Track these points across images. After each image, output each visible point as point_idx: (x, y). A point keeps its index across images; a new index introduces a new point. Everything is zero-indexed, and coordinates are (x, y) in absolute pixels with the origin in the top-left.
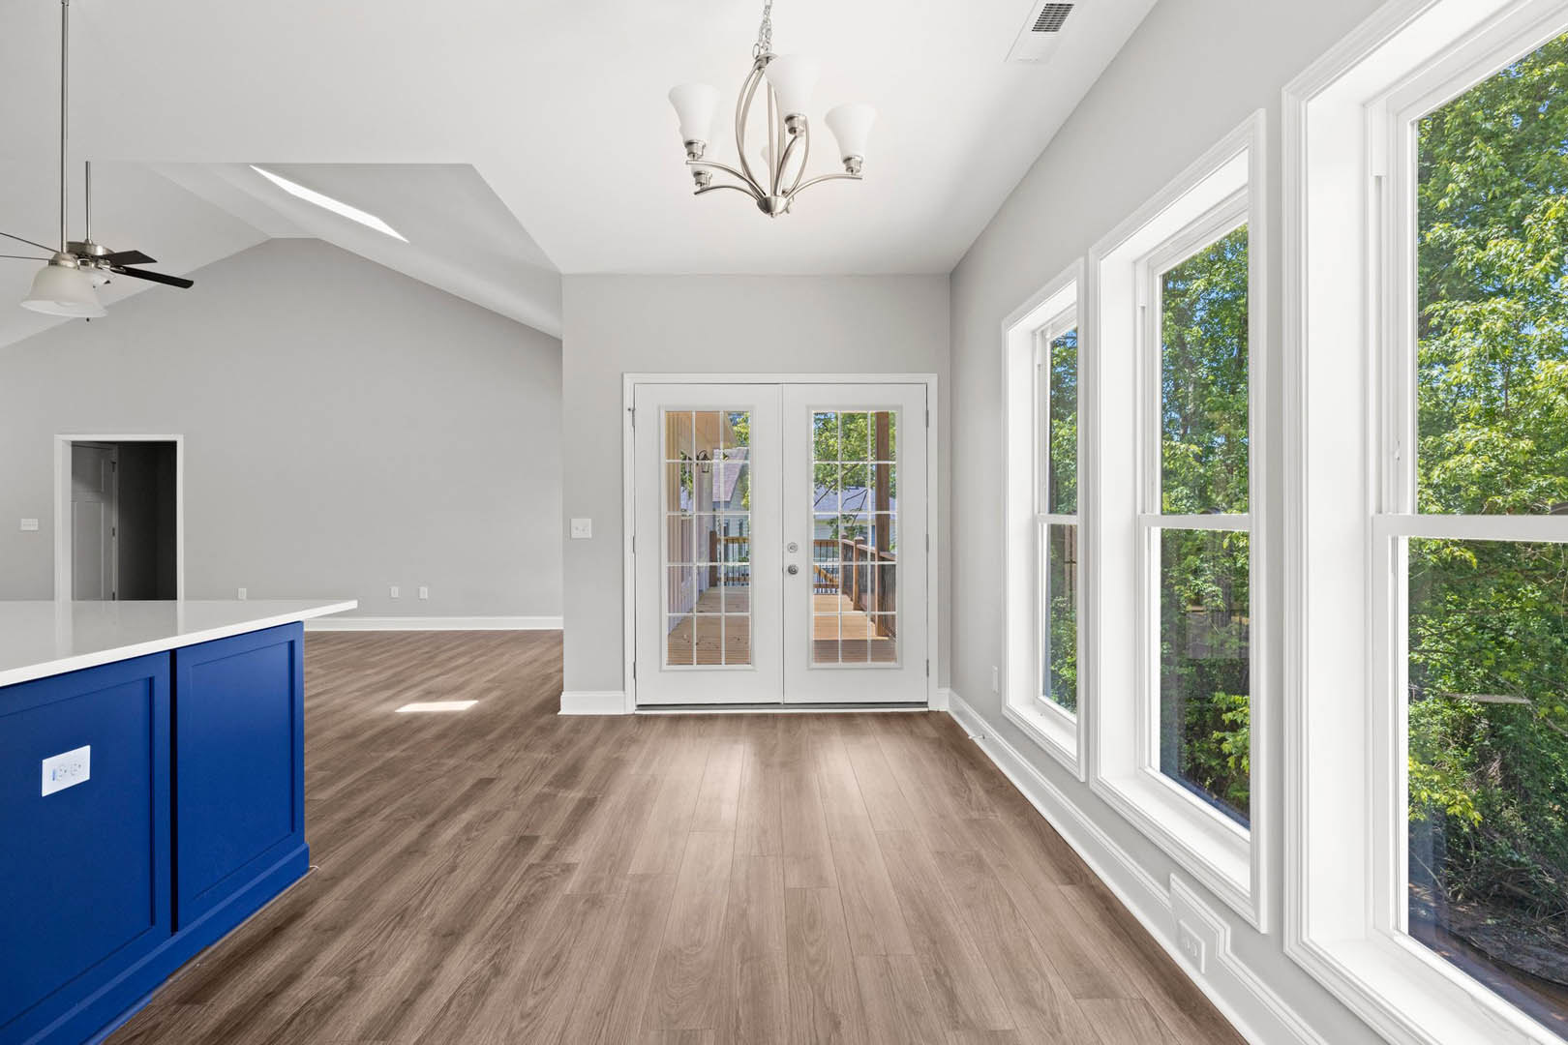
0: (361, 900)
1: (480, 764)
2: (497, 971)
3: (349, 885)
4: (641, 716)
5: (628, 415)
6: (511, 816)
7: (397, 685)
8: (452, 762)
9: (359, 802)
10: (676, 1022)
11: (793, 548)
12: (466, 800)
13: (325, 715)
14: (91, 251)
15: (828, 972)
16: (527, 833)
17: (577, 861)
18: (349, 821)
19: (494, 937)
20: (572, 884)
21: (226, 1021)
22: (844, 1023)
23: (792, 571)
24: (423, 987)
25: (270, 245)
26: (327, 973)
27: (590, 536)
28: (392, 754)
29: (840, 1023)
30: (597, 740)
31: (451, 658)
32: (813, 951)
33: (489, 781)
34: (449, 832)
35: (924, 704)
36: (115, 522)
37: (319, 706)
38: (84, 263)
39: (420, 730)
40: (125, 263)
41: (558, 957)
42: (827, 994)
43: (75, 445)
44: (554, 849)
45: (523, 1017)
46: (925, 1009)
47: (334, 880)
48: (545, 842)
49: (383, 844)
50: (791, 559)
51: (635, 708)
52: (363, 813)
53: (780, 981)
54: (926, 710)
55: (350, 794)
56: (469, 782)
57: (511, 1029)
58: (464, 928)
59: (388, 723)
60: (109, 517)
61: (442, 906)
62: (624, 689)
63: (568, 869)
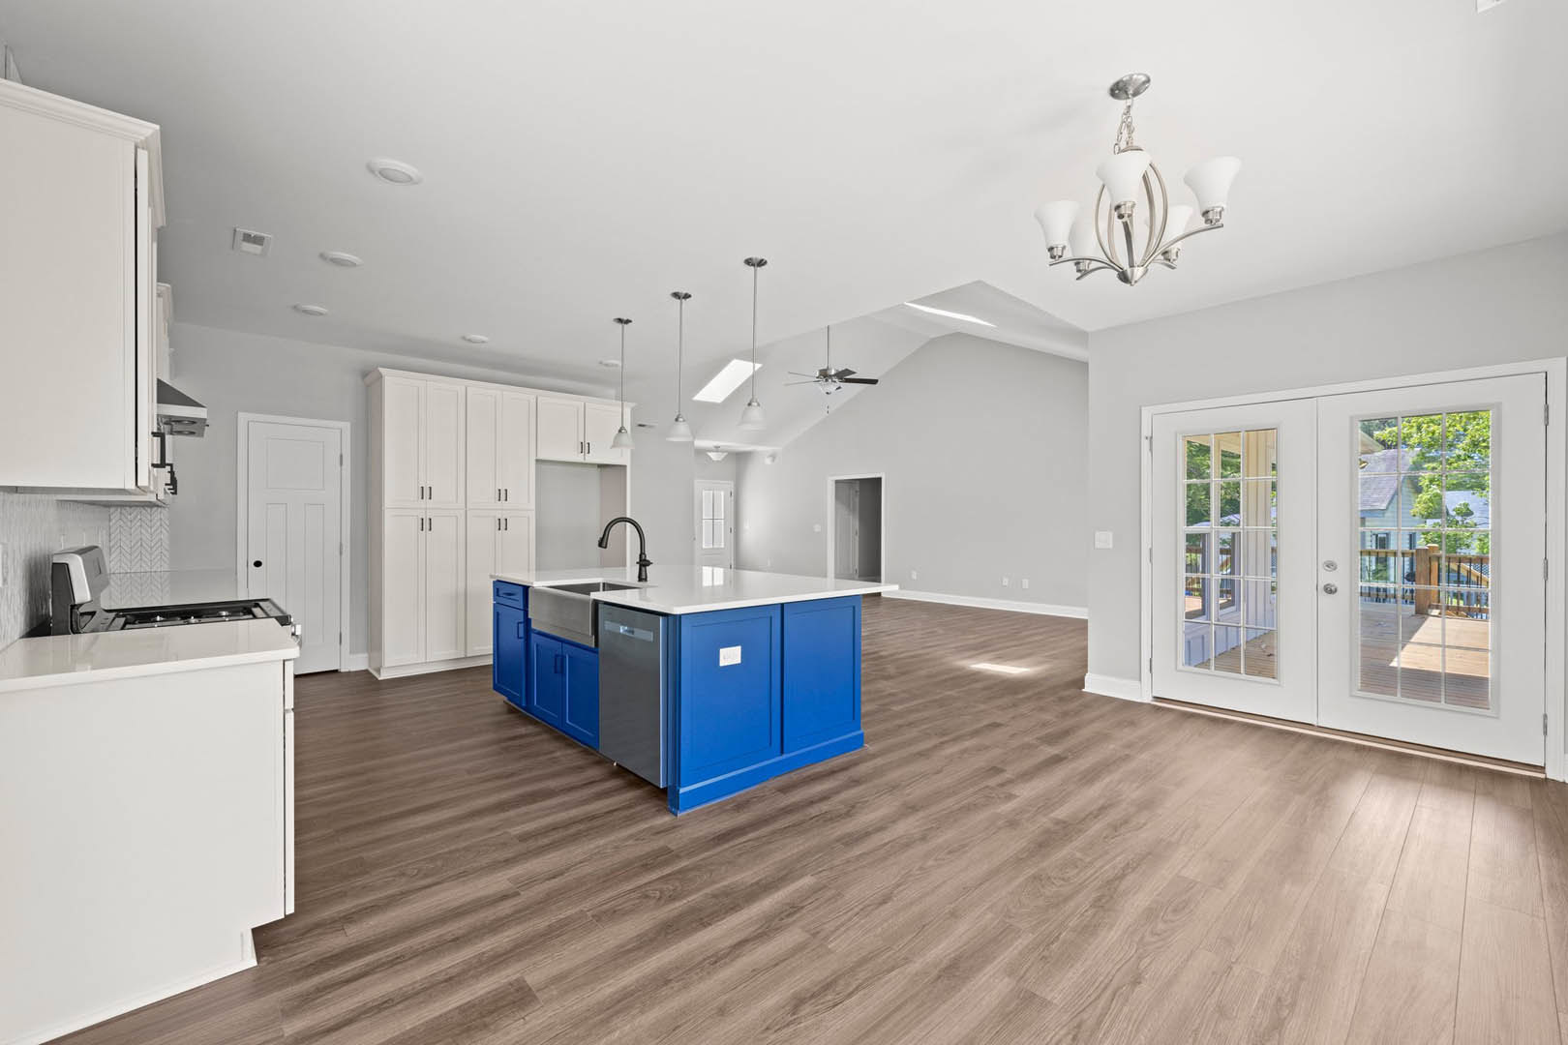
0: (879, 772)
1: (1000, 713)
2: (924, 838)
3: (879, 761)
4: (1155, 706)
5: (1145, 444)
6: (997, 752)
7: (980, 649)
8: (982, 707)
9: (912, 717)
10: (1010, 917)
11: (1331, 566)
12: (976, 733)
13: (928, 660)
14: (829, 372)
15: (1162, 946)
16: (999, 766)
17: (1018, 794)
18: (900, 726)
19: (936, 819)
20: (1006, 808)
21: (789, 806)
22: (1144, 985)
23: (1330, 590)
24: (881, 829)
25: (933, 342)
26: (841, 802)
27: (1111, 546)
28: (949, 693)
29: (1140, 983)
30: (1102, 716)
31: (1031, 635)
32: (1161, 926)
33: (997, 725)
34: (952, 749)
35: (1542, 769)
36: (857, 527)
37: (928, 654)
38: (827, 380)
39: (977, 681)
40: (845, 376)
41: (964, 846)
42: (1147, 960)
43: (837, 482)
44: (1010, 782)
45: (921, 868)
46: (1236, 1017)
47: (874, 756)
48: (1007, 775)
49: (910, 745)
50: (1327, 578)
51: (1151, 698)
52: (910, 724)
53: (1112, 933)
54: (1542, 776)
55: (910, 711)
56: (985, 722)
57: (911, 870)
58: (922, 807)
59: (959, 673)
60: (854, 523)
61: (917, 792)
62: (1140, 680)
63: (1010, 797)
